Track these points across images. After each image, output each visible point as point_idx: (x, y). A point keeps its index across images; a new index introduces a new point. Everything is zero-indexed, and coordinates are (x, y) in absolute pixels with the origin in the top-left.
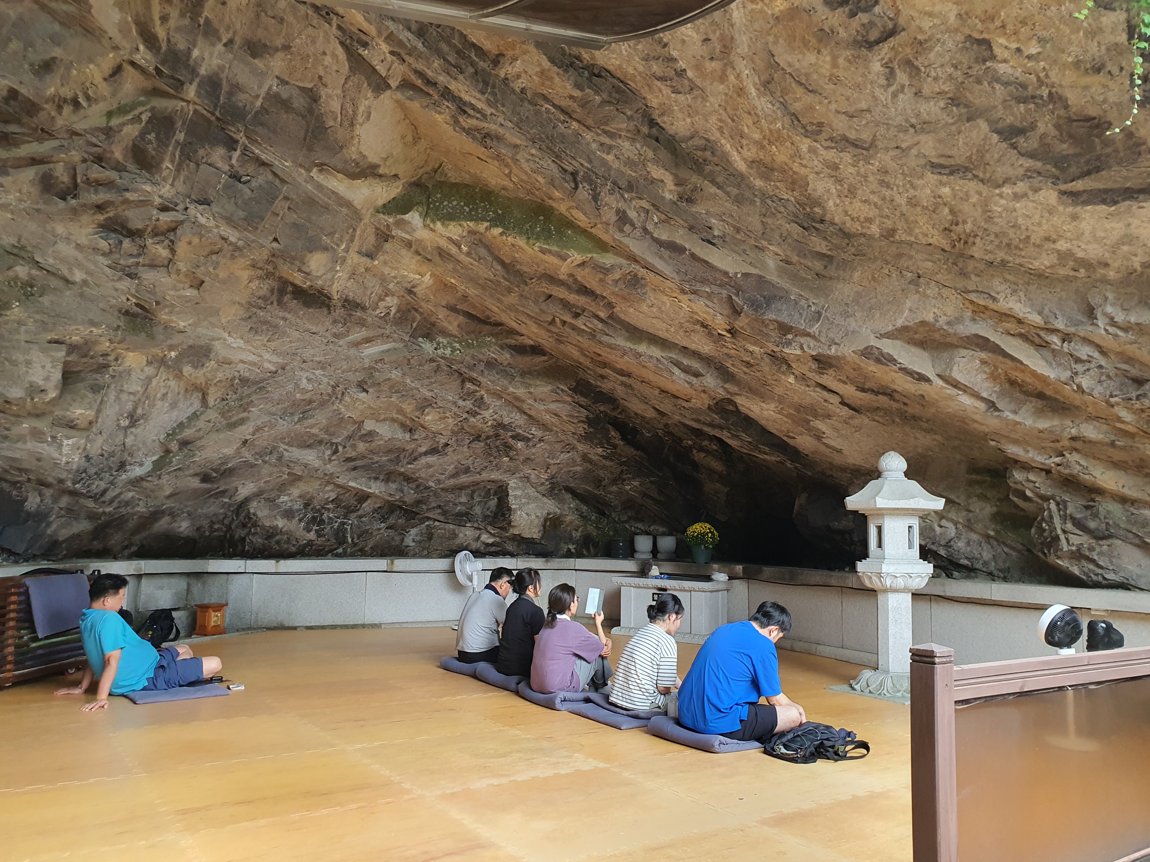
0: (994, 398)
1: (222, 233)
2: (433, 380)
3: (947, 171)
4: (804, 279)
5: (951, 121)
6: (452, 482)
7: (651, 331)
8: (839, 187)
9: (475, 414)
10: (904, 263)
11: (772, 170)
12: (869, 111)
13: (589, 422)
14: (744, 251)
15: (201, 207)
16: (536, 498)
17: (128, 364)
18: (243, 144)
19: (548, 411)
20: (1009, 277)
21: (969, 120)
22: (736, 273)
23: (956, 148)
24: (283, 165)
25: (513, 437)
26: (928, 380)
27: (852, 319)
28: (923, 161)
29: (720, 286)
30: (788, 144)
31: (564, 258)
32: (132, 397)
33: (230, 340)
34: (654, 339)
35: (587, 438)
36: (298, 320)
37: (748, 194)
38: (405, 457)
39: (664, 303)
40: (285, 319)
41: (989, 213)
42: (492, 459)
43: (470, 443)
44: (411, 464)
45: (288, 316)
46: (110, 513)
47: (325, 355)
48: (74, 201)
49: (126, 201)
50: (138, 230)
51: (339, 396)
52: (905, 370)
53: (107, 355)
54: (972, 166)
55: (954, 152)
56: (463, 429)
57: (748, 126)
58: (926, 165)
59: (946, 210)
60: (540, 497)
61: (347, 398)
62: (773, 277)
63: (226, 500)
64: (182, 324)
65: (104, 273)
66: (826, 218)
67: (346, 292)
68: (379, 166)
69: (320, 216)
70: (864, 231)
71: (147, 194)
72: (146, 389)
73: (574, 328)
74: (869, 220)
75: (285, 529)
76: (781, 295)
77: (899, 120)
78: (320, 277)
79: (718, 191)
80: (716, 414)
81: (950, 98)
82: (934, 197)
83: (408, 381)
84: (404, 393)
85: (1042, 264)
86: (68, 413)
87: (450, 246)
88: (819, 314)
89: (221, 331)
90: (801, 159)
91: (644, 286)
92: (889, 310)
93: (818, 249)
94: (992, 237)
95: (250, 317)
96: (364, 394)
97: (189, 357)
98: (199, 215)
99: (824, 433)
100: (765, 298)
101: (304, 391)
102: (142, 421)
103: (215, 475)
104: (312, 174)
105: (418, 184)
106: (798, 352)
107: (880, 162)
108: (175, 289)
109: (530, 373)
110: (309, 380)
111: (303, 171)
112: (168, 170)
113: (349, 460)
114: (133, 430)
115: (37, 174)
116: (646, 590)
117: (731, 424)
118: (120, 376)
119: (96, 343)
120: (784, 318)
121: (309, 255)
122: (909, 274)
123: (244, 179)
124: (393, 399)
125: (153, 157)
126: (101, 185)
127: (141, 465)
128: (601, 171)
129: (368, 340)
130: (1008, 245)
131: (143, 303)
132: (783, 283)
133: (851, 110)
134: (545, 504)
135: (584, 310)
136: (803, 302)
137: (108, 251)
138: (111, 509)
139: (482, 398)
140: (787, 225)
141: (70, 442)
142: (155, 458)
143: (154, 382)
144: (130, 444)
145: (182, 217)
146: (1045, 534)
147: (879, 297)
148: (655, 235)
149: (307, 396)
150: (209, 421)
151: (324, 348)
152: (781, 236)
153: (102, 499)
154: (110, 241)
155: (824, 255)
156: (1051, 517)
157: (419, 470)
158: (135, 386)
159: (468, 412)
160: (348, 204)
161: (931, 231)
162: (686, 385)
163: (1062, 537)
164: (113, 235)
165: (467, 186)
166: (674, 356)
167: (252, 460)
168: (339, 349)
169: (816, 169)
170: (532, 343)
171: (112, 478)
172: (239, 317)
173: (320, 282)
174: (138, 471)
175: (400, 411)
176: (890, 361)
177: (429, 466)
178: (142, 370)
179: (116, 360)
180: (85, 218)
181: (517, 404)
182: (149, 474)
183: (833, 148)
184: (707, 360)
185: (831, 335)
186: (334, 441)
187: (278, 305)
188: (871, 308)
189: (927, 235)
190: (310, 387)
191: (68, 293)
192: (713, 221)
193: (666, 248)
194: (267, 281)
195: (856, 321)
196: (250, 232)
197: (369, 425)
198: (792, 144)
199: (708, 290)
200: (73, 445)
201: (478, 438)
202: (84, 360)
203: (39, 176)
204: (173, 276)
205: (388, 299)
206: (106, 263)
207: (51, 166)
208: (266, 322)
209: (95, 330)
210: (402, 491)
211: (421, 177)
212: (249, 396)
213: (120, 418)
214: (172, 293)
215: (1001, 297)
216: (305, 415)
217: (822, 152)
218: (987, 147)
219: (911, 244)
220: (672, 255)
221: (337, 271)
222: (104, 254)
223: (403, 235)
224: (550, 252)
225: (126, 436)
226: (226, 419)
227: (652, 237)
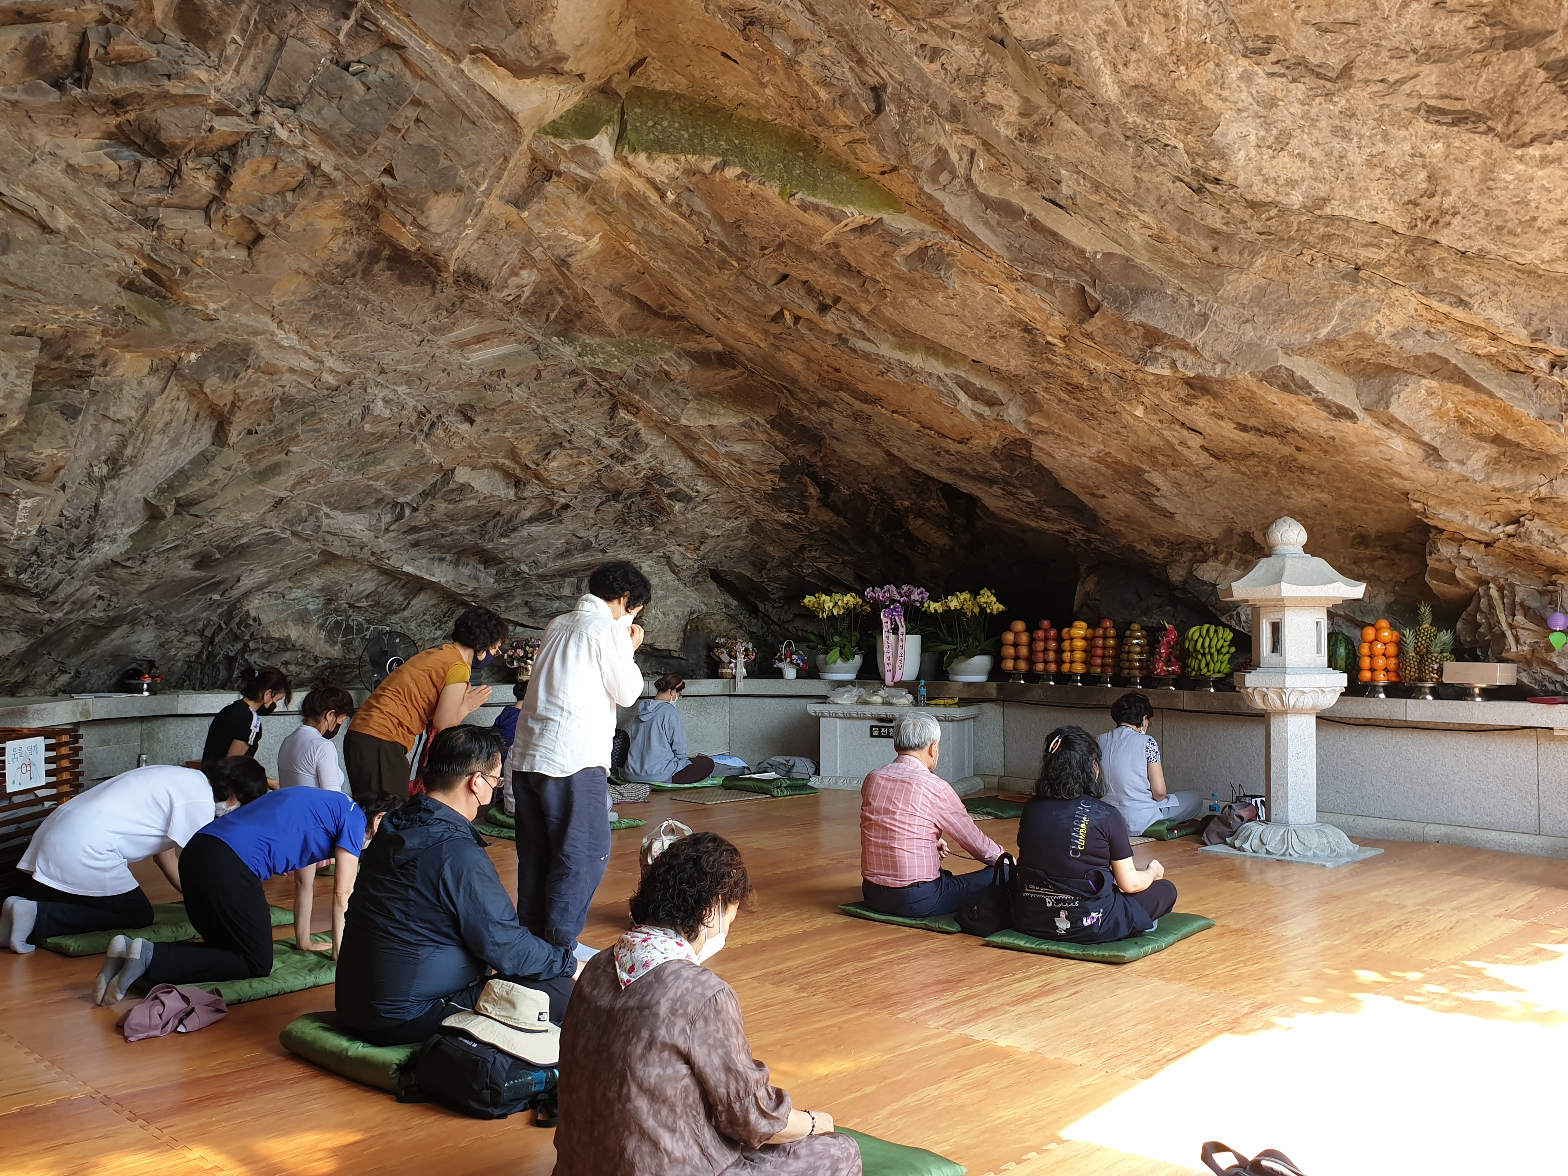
0: (1437, 443)
1: (310, 157)
2: (570, 405)
3: (1449, 119)
4: (1183, 265)
5: (1475, 46)
6: (560, 564)
7: (930, 335)
8: (1262, 133)
9: (623, 459)
10: (1334, 248)
11: (1164, 101)
12: (1355, 24)
13: (785, 473)
14: (1102, 219)
15: (281, 112)
16: (677, 589)
17: (119, 372)
18: (364, 7)
19: (728, 455)
20: (1487, 274)
21: (1506, 48)
22: (1096, 253)
23: (1472, 87)
24: (422, 48)
25: (670, 496)
26: (1351, 416)
27: (1249, 326)
28: (1415, 103)
29: (1068, 270)
30: (1211, 65)
31: (835, 218)
32: (118, 428)
33: (280, 335)
34: (933, 349)
35: (774, 498)
36: (385, 304)
37: (1118, 134)
38: (495, 526)
39: (974, 293)
40: (366, 302)
41: (1490, 183)
42: (627, 528)
43: (602, 504)
44: (507, 536)
45: (372, 296)
46: (60, 621)
47: (414, 361)
48: (77, 92)
49: (165, 96)
50: (174, 145)
51: (426, 429)
52: (1322, 402)
53: (92, 356)
54: (1489, 114)
55: (1467, 92)
56: (599, 482)
57: (1152, 33)
58: (1418, 109)
59: (1423, 175)
60: (681, 586)
61: (440, 432)
62: (1142, 259)
63: (216, 597)
64: (212, 306)
65: (105, 218)
66: (1225, 178)
67: (467, 259)
68: (566, 58)
69: (462, 136)
70: (1279, 198)
71: (198, 84)
72: (144, 415)
73: (812, 326)
74: (1292, 183)
75: (301, 641)
76: (1154, 286)
77: (1397, 41)
78: (440, 235)
79: (1076, 127)
80: (1001, 462)
81: (1484, 14)
82: (1412, 156)
83: (533, 406)
84: (525, 425)
85: (1538, 256)
86: (30, 455)
87: (648, 193)
88: (1205, 317)
89: (267, 319)
90: (1222, 88)
91: (950, 266)
92: (1307, 316)
93: (1209, 221)
94: (1480, 217)
95: (315, 298)
96: (466, 426)
97: (216, 362)
98: (277, 125)
99: (1158, 490)
100: (1131, 290)
101: (378, 420)
102: (128, 468)
103: (218, 556)
104: (462, 66)
105: (605, 90)
106: (1167, 372)
107: (1348, 101)
108: (213, 246)
109: (708, 395)
110: (387, 401)
111: (449, 61)
112: (234, 46)
113: (413, 530)
114: (114, 482)
115: (22, 39)
116: (860, 722)
117: (1017, 478)
118: (106, 392)
119: (83, 335)
120: (1156, 322)
121: (434, 199)
122: (1342, 265)
123: (354, 67)
124: (508, 434)
125: (212, 21)
126: (125, 64)
127: (113, 541)
128: (916, 86)
129: (481, 339)
130: (1499, 228)
131: (157, 269)
132: (1158, 270)
133: (1327, 20)
134: (687, 597)
135: (837, 300)
136: (1183, 299)
137: (115, 179)
138: (61, 615)
139: (637, 434)
140: (1170, 184)
141: (29, 503)
142: (133, 529)
143: (158, 403)
144: (107, 505)
145: (248, 128)
146: (1482, 630)
147: (1293, 296)
148: (981, 190)
149: (380, 428)
150: (229, 469)
151: (414, 348)
152: (1159, 200)
153: (53, 598)
154: (121, 163)
155: (1215, 232)
156: (1491, 606)
157: (514, 546)
158: (126, 410)
159: (612, 456)
160: (510, 118)
161: (1386, 204)
162: (973, 418)
163: (1508, 633)
164: (126, 152)
165: (679, 97)
166: (963, 374)
167: (278, 532)
168: (438, 353)
169: (1240, 105)
170: (719, 347)
171: (72, 562)
172: (299, 297)
173: (438, 244)
174: (105, 551)
175: (513, 454)
176: (1301, 388)
177: (531, 539)
178: (140, 383)
179: (104, 365)
180: (88, 121)
181: (687, 444)
182: (128, 555)
183: (1283, 75)
184: (1009, 379)
185: (1219, 348)
186: (401, 500)
187: (362, 278)
188: (1280, 311)
189: (1375, 209)
190: (387, 414)
191: (45, 248)
192: (1063, 172)
193: (994, 210)
194: (356, 238)
195: (1255, 329)
196: (352, 157)
197: (462, 475)
198: (1218, 65)
199: (1049, 276)
200: (34, 508)
201: (616, 495)
202: (55, 364)
203: (26, 44)
204: (216, 226)
205: (524, 273)
206: (110, 199)
207: (48, 26)
208: (337, 306)
209: (81, 313)
210: (477, 579)
211: (610, 79)
212: (291, 426)
213: (95, 462)
214: (207, 253)
215: (1475, 302)
216: (370, 457)
217: (1260, 81)
218: (1523, 89)
219: (1348, 221)
220: (1003, 221)
221: (466, 227)
222: (111, 185)
223: (579, 171)
224: (816, 208)
225: (101, 493)
226: (251, 465)
227: (976, 191)
